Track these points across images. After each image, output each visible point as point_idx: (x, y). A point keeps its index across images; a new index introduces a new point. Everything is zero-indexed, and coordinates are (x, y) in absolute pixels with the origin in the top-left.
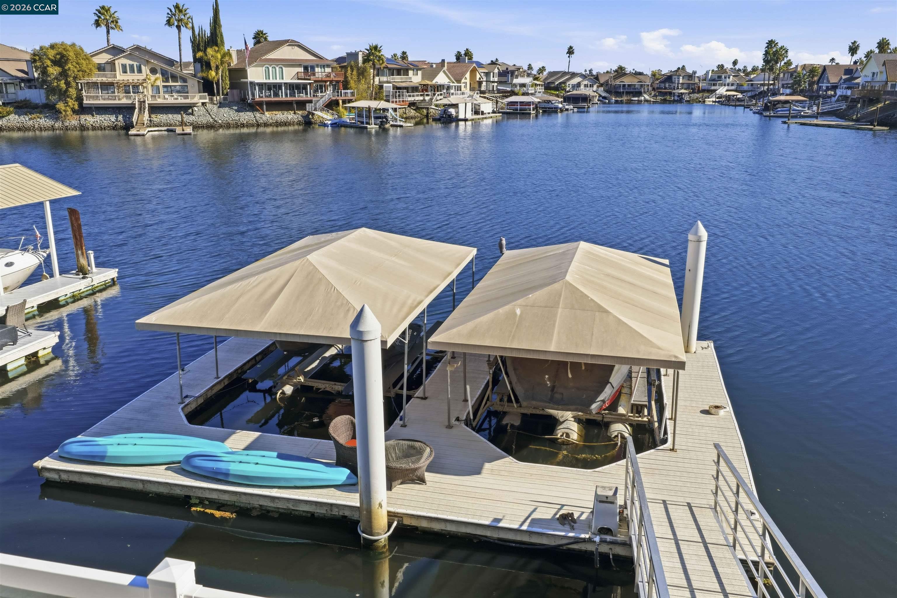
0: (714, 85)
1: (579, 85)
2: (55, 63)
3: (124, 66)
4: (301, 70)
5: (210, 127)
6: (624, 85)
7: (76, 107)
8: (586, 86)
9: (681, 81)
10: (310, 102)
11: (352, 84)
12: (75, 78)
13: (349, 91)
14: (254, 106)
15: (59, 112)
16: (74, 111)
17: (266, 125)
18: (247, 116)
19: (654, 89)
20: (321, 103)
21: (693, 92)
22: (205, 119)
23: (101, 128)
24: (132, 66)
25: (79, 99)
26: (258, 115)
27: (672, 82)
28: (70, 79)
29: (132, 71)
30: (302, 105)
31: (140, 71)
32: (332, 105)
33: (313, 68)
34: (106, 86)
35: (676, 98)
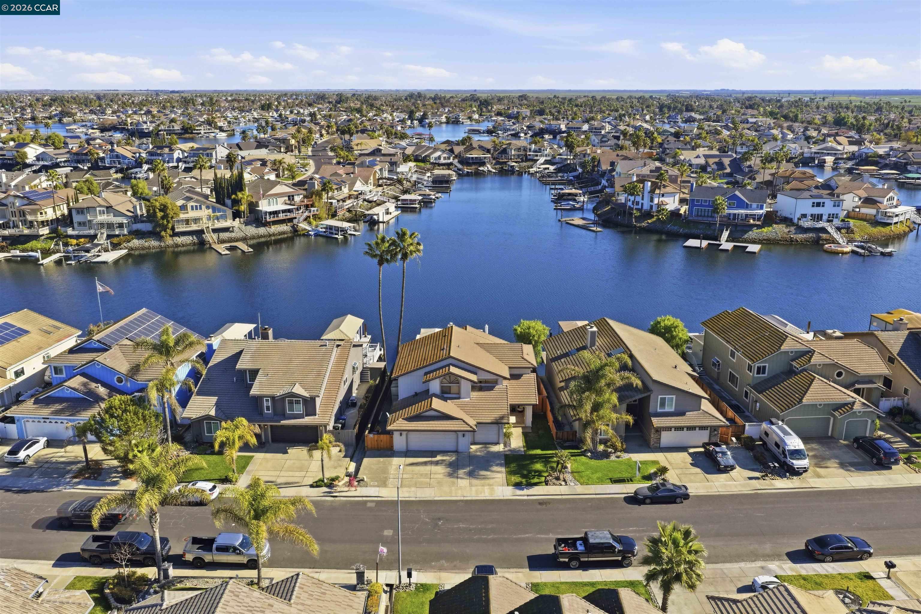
0: (537, 156)
1: (439, 158)
2: (160, 210)
3: (192, 207)
4: (287, 198)
5: (244, 239)
6: (472, 158)
7: (171, 233)
8: (445, 158)
9: (513, 153)
10: (295, 218)
11: (316, 204)
12: (172, 218)
13: (315, 209)
14: (266, 224)
15: (163, 237)
16: (170, 236)
17: (274, 235)
18: (262, 231)
19: (494, 159)
20: (302, 219)
21: (522, 161)
22: (240, 235)
23: (187, 245)
24: (196, 206)
25: (173, 229)
26: (268, 229)
27: (506, 153)
28: (169, 219)
29: (197, 209)
30: (291, 220)
31: (201, 209)
32: (307, 219)
33: (293, 196)
34: (187, 222)
35: (510, 168)
